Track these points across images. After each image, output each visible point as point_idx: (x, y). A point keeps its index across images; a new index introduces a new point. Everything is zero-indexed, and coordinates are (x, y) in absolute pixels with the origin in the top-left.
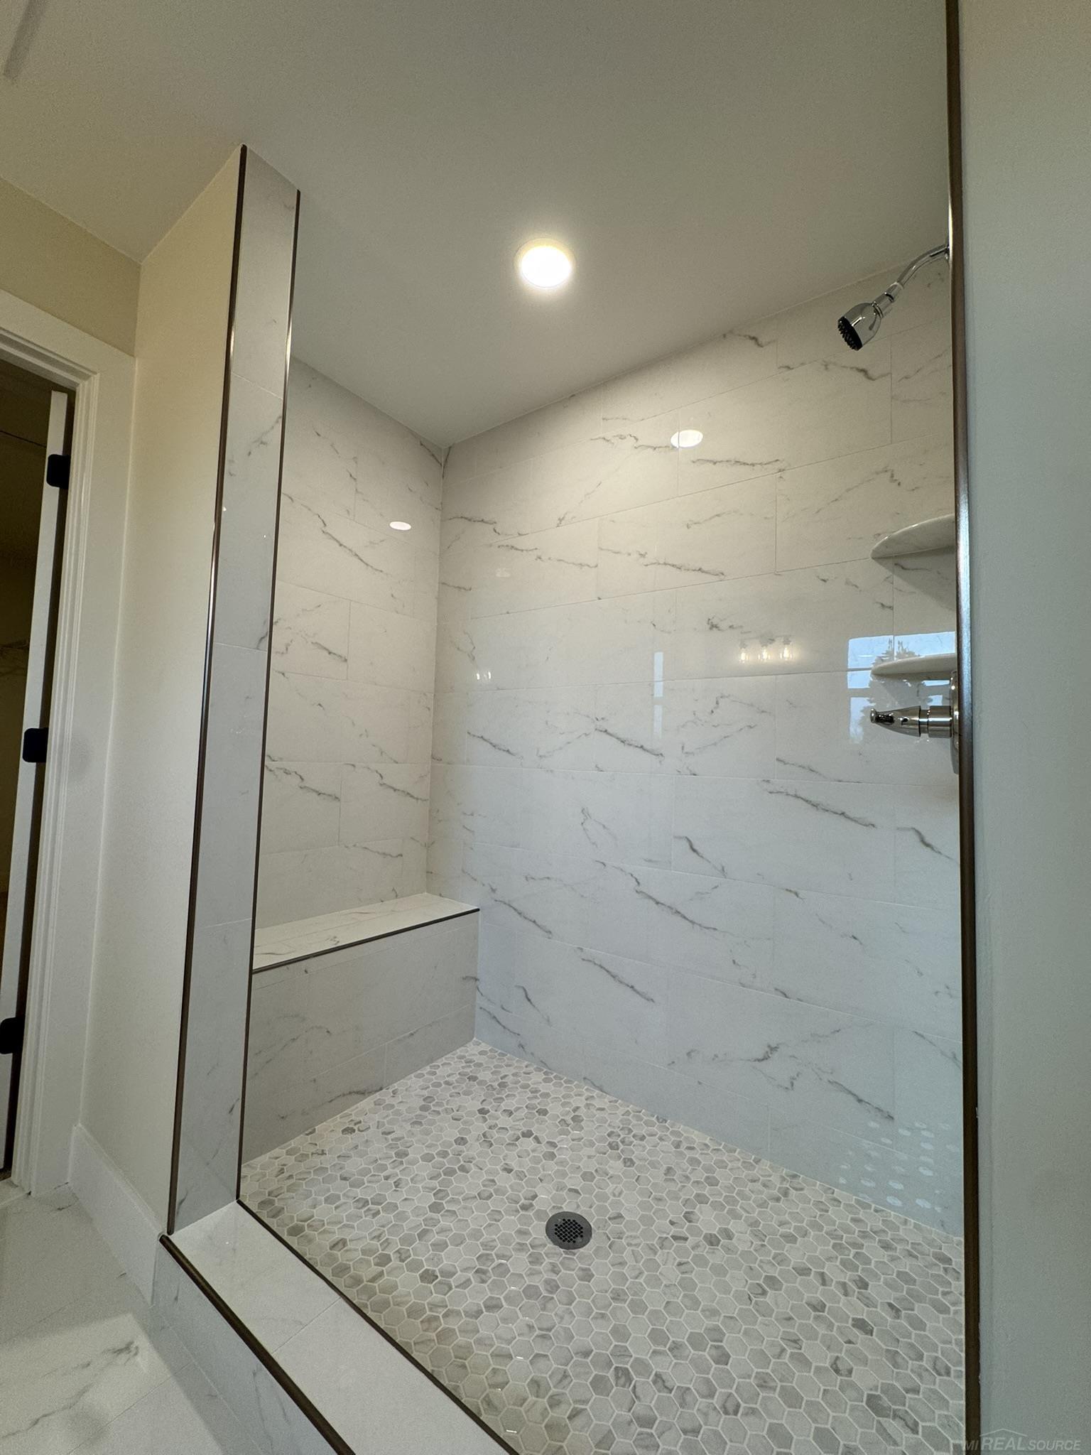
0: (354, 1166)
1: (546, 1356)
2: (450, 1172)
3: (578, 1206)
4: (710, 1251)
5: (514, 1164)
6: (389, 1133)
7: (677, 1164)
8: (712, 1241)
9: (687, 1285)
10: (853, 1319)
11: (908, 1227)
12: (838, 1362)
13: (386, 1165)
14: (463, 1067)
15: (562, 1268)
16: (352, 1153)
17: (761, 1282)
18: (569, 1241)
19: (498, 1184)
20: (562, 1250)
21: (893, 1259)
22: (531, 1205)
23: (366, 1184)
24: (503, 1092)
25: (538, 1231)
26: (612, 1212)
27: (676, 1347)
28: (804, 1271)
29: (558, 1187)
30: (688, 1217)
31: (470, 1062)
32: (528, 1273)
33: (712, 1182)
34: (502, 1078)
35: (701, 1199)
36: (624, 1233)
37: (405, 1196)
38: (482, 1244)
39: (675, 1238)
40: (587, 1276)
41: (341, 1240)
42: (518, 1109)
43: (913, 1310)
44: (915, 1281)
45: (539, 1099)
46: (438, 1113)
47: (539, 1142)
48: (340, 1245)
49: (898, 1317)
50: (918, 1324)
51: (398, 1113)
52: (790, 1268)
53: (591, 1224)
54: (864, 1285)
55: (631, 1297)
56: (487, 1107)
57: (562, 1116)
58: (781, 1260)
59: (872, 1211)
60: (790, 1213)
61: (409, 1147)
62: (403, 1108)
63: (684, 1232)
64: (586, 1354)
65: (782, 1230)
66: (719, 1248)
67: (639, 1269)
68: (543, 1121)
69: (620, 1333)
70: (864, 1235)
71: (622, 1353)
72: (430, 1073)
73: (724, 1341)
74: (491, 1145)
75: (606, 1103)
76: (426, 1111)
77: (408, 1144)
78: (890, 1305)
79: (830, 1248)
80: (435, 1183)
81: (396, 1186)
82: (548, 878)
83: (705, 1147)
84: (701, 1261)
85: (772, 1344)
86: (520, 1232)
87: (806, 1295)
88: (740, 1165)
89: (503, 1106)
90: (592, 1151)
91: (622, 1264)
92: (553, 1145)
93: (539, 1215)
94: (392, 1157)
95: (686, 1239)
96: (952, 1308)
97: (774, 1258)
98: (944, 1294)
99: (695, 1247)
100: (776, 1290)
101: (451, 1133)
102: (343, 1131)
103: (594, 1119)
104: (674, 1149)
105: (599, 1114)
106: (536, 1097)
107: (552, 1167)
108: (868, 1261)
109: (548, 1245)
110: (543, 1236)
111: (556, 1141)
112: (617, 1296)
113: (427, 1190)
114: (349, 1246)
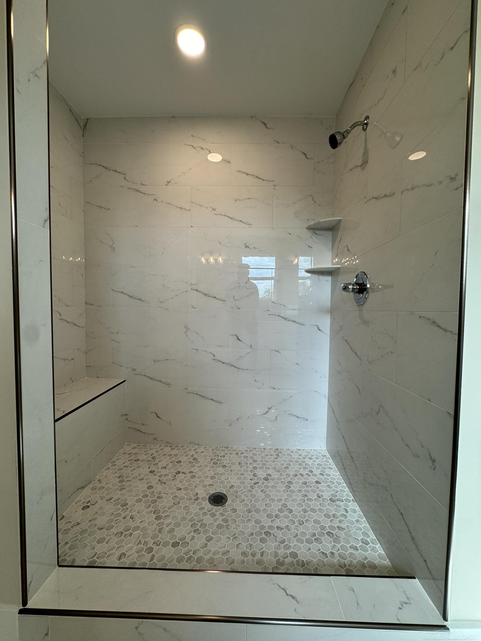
0: (101, 521)
1: (240, 543)
2: (154, 502)
3: (216, 490)
4: (268, 482)
5: (180, 486)
6: (111, 499)
7: (241, 460)
8: (266, 479)
9: (268, 496)
10: (315, 482)
11: (312, 451)
12: (319, 495)
13: (119, 513)
14: (128, 457)
15: (225, 513)
16: (96, 516)
17: (287, 484)
18: (221, 503)
19: (179, 496)
20: (220, 507)
21: (314, 461)
22: (198, 498)
23: (115, 526)
24: (156, 461)
25: (207, 505)
26: (229, 486)
27: (277, 516)
28: (296, 475)
29: (204, 486)
30: (255, 475)
31: (131, 454)
32: (214, 521)
33: (255, 461)
34: (151, 455)
35: (255, 468)
36: (238, 491)
37: (140, 521)
38: (189, 521)
39: (255, 484)
40: (235, 510)
41: (121, 554)
42: (167, 465)
43: (325, 472)
44: (322, 464)
45: (174, 458)
46: (130, 480)
47: (185, 474)
48: (123, 556)
49: (324, 476)
50: (328, 475)
51: (108, 489)
52: (292, 476)
53: (224, 493)
54: (312, 472)
55: (253, 509)
56: (153, 469)
57: (188, 460)
58: (288, 475)
59: (302, 451)
60: (282, 460)
61: (126, 501)
62: (110, 486)
63: (256, 481)
64: (252, 534)
65: (283, 466)
66: (269, 480)
67: (250, 499)
68: (181, 466)
69: (258, 522)
70: (304, 458)
71: (263, 527)
72: (112, 466)
73: (288, 506)
74: (165, 483)
75: (203, 450)
76: (123, 482)
77: (125, 499)
78: (320, 474)
79: (298, 465)
80: (151, 509)
81: (132, 519)
82: (167, 360)
83: (246, 451)
84: (266, 487)
85: (301, 499)
86: (201, 509)
87: (300, 482)
88: (260, 452)
89: (160, 465)
90: (208, 468)
91: (244, 500)
92: (192, 472)
93: (203, 499)
94: (120, 509)
95: (258, 483)
96: (333, 467)
97: (286, 476)
98: (330, 464)
99: (263, 483)
100: (292, 484)
101: (143, 486)
102: (83, 509)
103: (202, 457)
104: (237, 456)
105: (203, 454)
106: (172, 457)
107: (197, 480)
108: (309, 465)
109: (214, 508)
110: (210, 506)
111: (192, 470)
112: (249, 511)
113: (149, 513)
114: (127, 554)
